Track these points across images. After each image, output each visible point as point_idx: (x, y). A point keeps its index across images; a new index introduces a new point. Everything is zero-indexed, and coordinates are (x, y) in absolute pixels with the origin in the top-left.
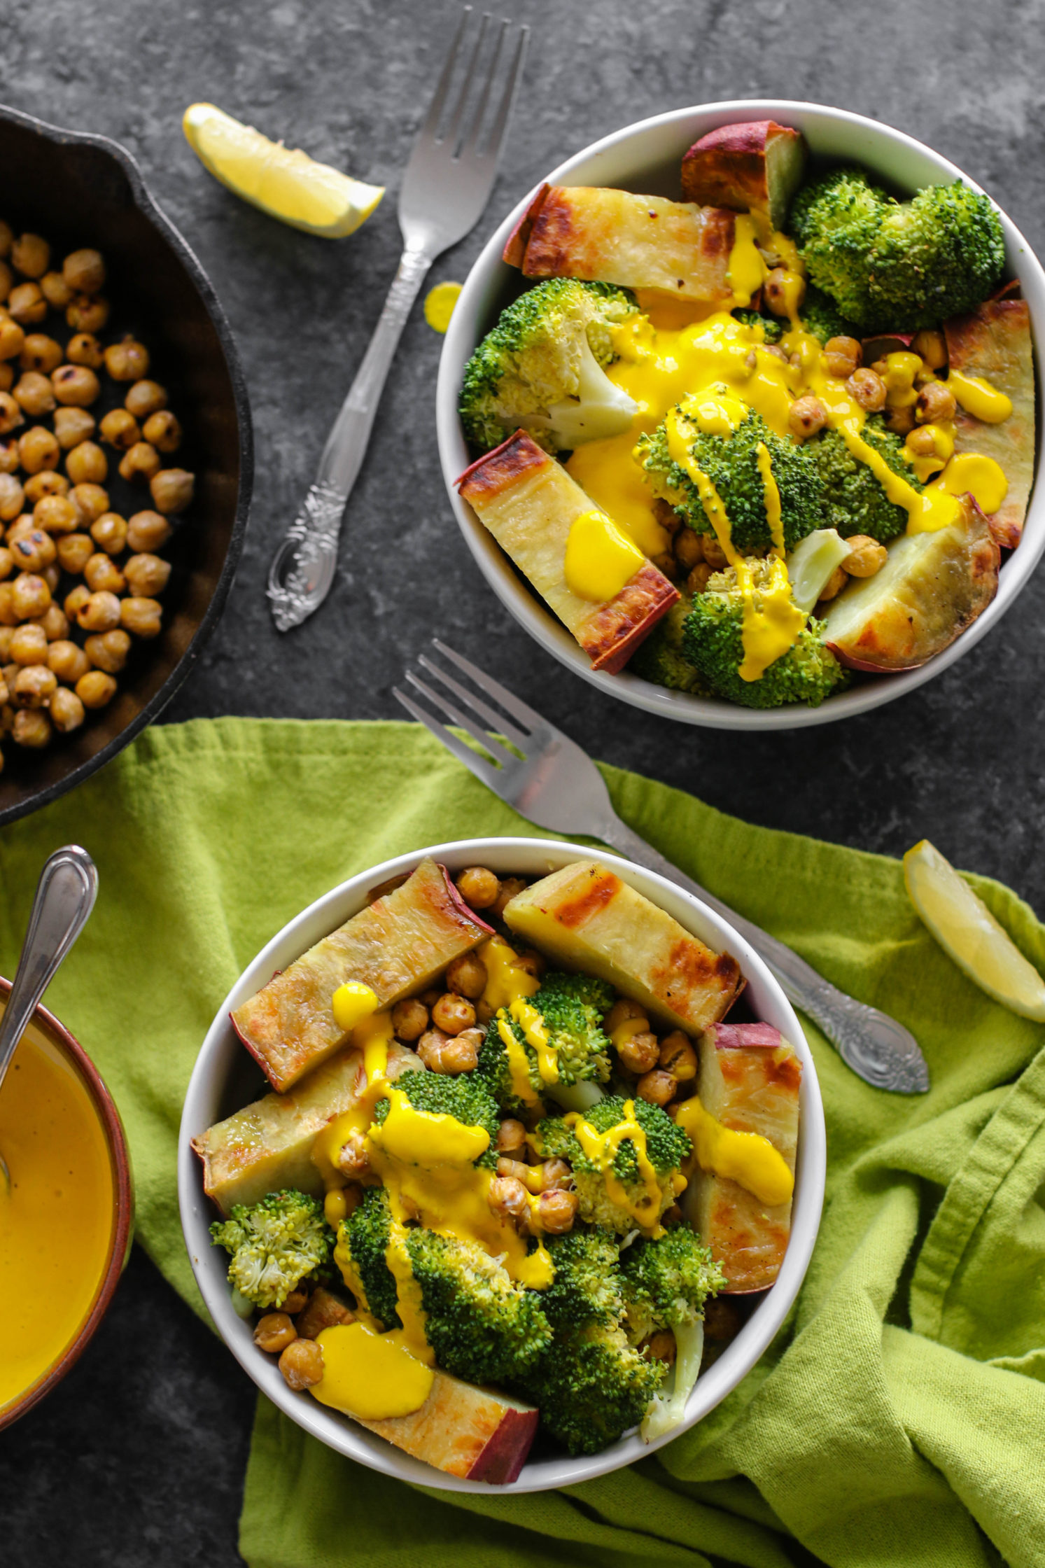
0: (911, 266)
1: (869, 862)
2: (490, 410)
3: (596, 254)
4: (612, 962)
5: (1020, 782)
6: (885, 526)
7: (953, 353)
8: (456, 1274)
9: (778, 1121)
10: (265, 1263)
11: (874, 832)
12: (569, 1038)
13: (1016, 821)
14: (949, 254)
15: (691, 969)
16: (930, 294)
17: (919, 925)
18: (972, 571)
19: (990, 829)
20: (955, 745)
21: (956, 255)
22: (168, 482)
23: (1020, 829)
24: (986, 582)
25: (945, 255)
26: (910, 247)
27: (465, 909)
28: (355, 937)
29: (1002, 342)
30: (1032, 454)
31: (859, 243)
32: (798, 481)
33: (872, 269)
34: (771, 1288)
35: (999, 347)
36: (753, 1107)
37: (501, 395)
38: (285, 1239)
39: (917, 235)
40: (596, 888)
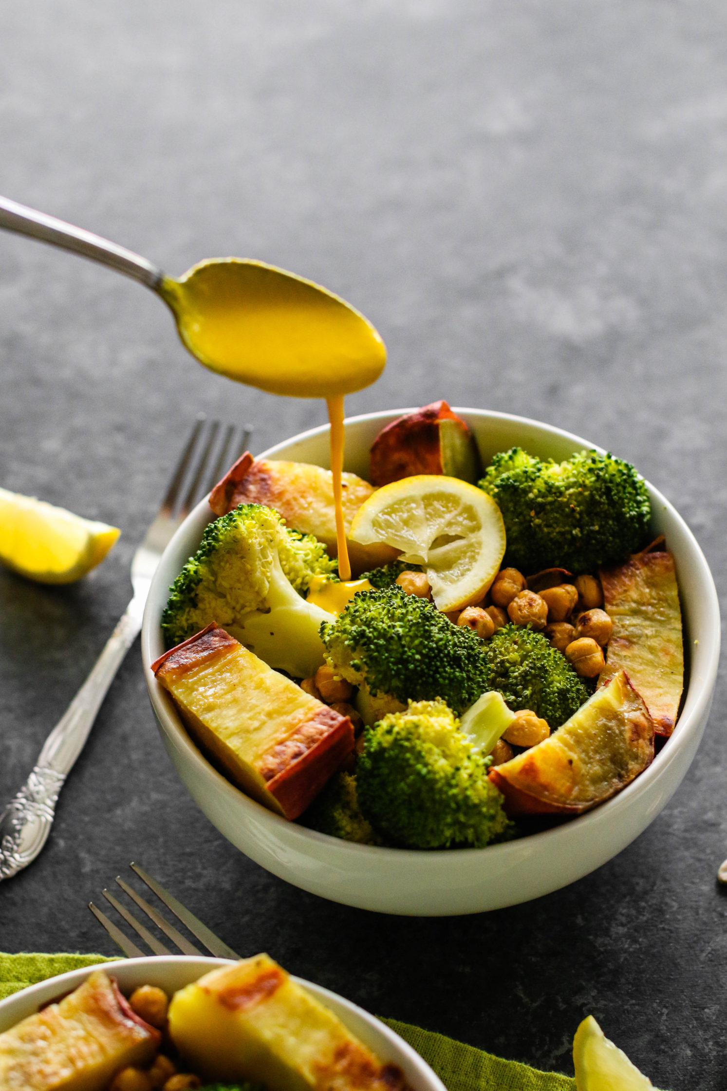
0: (567, 504)
1: (542, 1077)
2: (190, 622)
3: (292, 509)
4: (275, 1050)
5: (686, 1013)
6: (547, 709)
7: (607, 590)
11: (547, 1054)
13: (683, 1046)
14: (601, 497)
15: (356, 1070)
16: (585, 532)
18: (628, 735)
19: (659, 1052)
20: (623, 980)
21: (607, 498)
23: (689, 1053)
24: (642, 748)
25: (597, 497)
26: (567, 488)
27: (130, 1013)
28: (22, 1039)
29: (650, 583)
30: (681, 669)
31: (521, 483)
32: (465, 647)
33: (531, 505)
35: (648, 587)
37: (201, 605)
39: (572, 480)
40: (262, 979)
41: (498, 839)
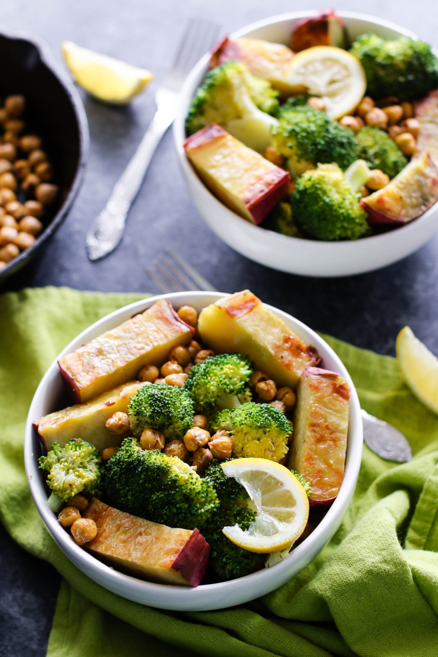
0: (397, 65)
3: (252, 65)
4: (253, 338)
7: (417, 110)
8: (170, 465)
9: (338, 415)
10: (67, 473)
12: (231, 367)
14: (415, 61)
15: (294, 348)
16: (406, 80)
17: (405, 386)
18: (429, 185)
21: (418, 62)
22: (44, 189)
25: (413, 62)
26: (397, 56)
27: (179, 319)
28: (124, 331)
31: (373, 53)
32: (346, 138)
33: (378, 65)
34: (335, 499)
36: (325, 405)
37: (206, 114)
38: (79, 461)
39: (401, 52)
40: (246, 302)
41: (363, 236)
